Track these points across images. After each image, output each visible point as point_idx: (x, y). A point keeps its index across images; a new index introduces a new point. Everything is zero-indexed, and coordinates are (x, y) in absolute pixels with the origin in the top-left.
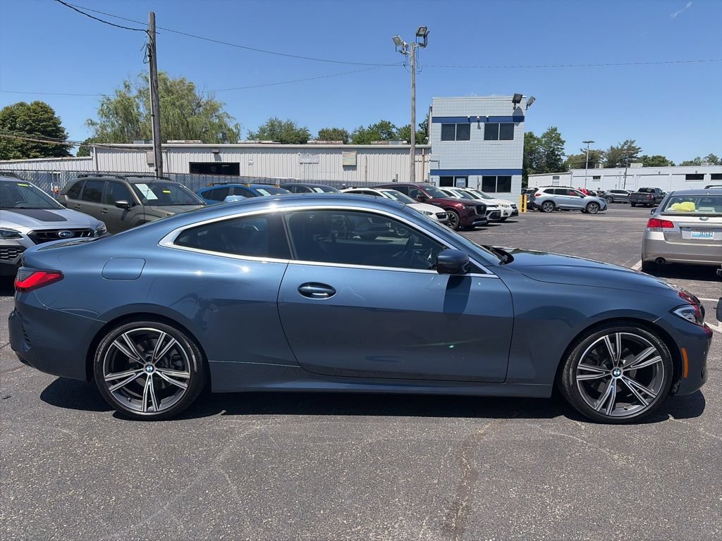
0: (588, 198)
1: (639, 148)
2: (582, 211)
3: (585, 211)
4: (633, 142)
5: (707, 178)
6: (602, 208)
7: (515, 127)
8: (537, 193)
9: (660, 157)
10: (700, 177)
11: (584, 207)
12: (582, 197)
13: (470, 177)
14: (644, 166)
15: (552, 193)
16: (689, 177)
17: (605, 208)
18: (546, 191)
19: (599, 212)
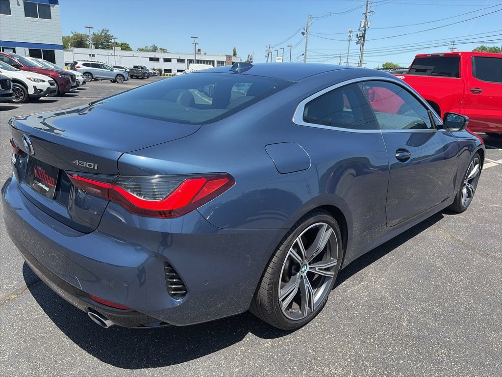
0: (116, 71)
1: (113, 36)
2: (111, 81)
3: (114, 81)
4: (108, 31)
5: (161, 60)
6: (126, 79)
7: (51, 8)
8: (77, 65)
9: (125, 44)
10: (157, 60)
11: (114, 78)
12: (112, 70)
13: (17, 49)
14: (122, 49)
15: (89, 66)
16: (151, 59)
17: (128, 79)
18: (84, 65)
19: (124, 82)
